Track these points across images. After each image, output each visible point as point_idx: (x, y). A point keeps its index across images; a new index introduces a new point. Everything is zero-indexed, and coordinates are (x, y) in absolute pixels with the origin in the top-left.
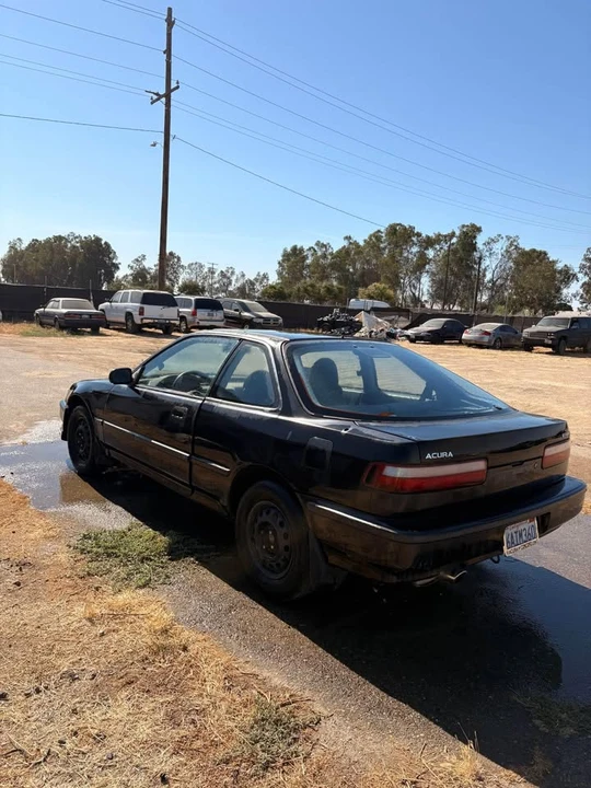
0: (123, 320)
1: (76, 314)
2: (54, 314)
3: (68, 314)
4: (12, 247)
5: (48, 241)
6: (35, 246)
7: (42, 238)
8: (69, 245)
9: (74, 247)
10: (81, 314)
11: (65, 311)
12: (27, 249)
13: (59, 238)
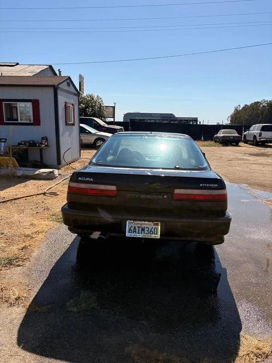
0: (252, 139)
1: (227, 137)
2: (219, 137)
3: (223, 137)
4: (236, 109)
5: (252, 105)
6: (246, 108)
7: (249, 104)
8: (261, 105)
9: (264, 106)
10: (229, 137)
11: (222, 135)
12: (242, 109)
13: (257, 103)
